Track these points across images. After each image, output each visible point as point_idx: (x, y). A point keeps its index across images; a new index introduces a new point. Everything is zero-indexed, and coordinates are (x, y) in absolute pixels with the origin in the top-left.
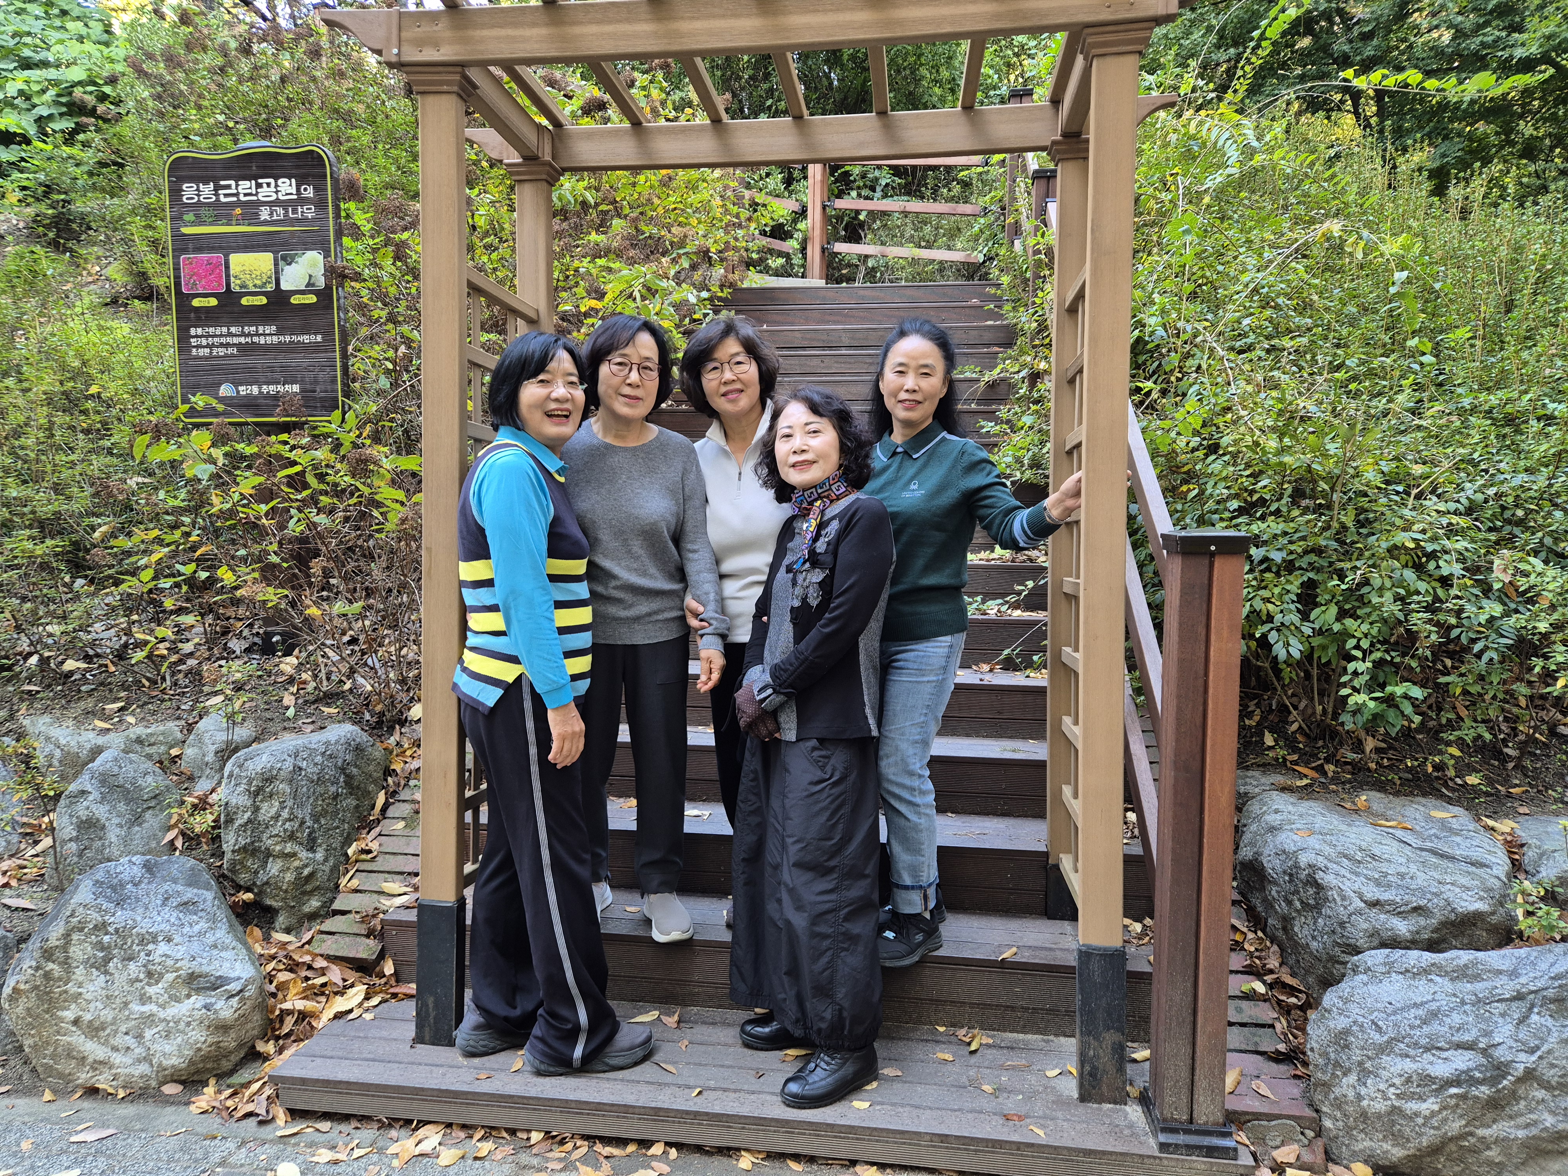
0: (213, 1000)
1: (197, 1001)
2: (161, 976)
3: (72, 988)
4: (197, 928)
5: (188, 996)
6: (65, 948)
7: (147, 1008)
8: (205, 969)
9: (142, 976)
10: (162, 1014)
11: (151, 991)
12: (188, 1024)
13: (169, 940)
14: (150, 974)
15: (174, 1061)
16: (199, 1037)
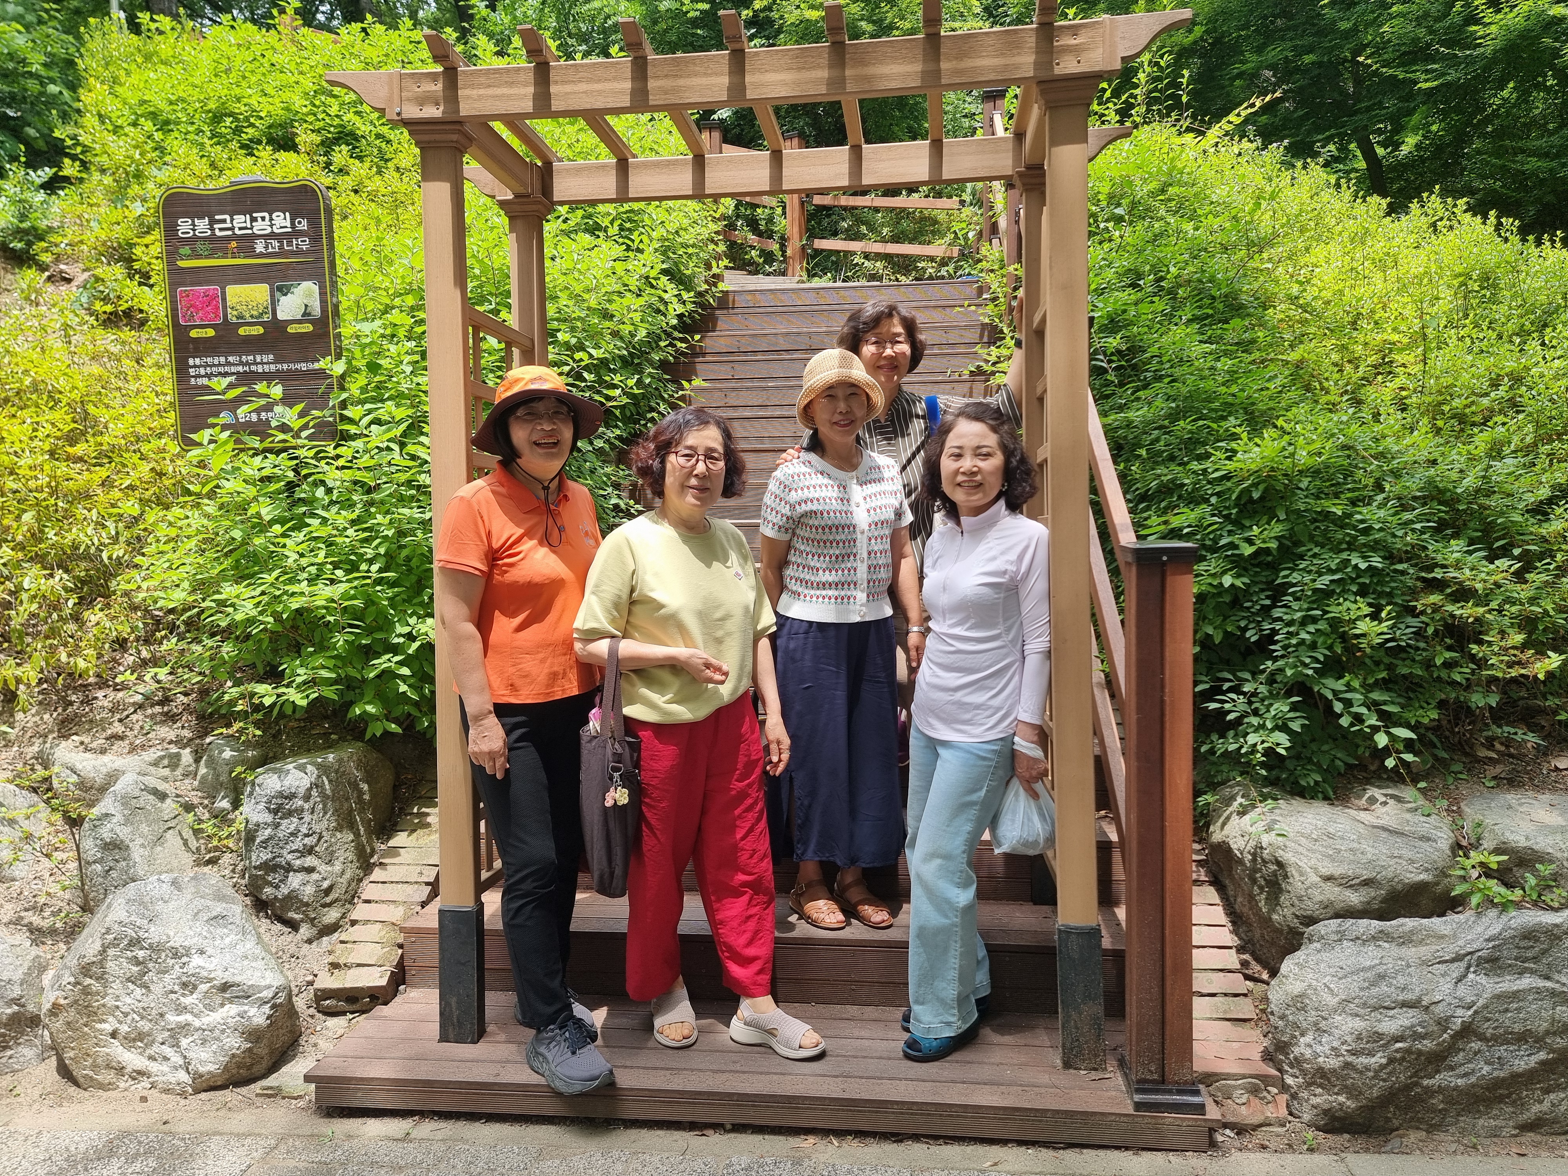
0: (246, 1008)
1: (231, 1010)
2: (195, 987)
3: (109, 1001)
4: (227, 941)
5: (222, 1005)
6: (101, 964)
7: (181, 1019)
8: (237, 979)
9: (176, 988)
10: (197, 1023)
11: (188, 1000)
12: (223, 1031)
13: (202, 952)
14: (184, 985)
15: (211, 1068)
16: (235, 1043)
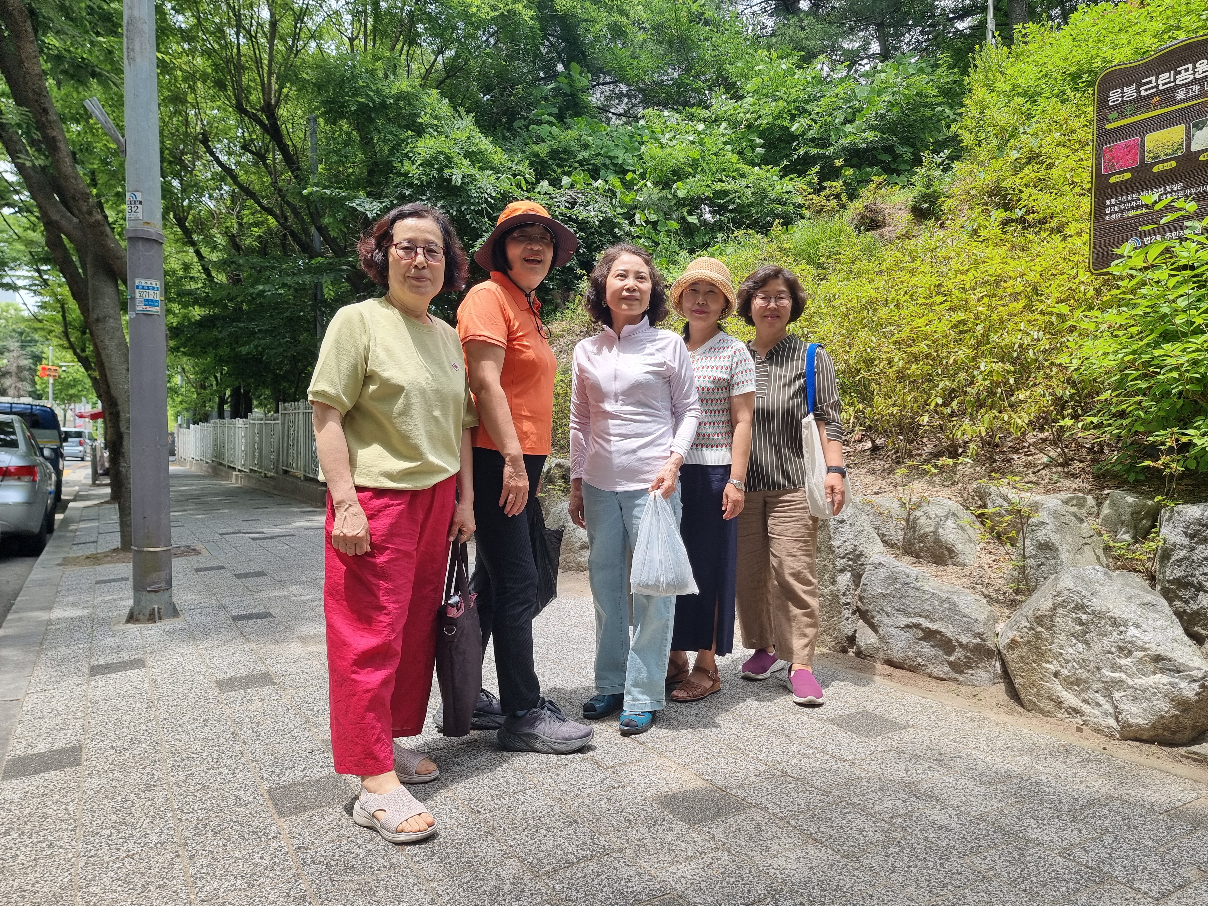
0: (1177, 680)
1: (1162, 679)
2: (1130, 653)
3: (1055, 648)
4: (1159, 623)
5: (1154, 673)
6: (1052, 618)
7: (1116, 675)
8: (1170, 655)
9: (1113, 650)
10: (1130, 682)
11: (1123, 662)
12: (1154, 694)
13: (1138, 627)
14: (1121, 649)
15: (1140, 721)
16: (1164, 706)
